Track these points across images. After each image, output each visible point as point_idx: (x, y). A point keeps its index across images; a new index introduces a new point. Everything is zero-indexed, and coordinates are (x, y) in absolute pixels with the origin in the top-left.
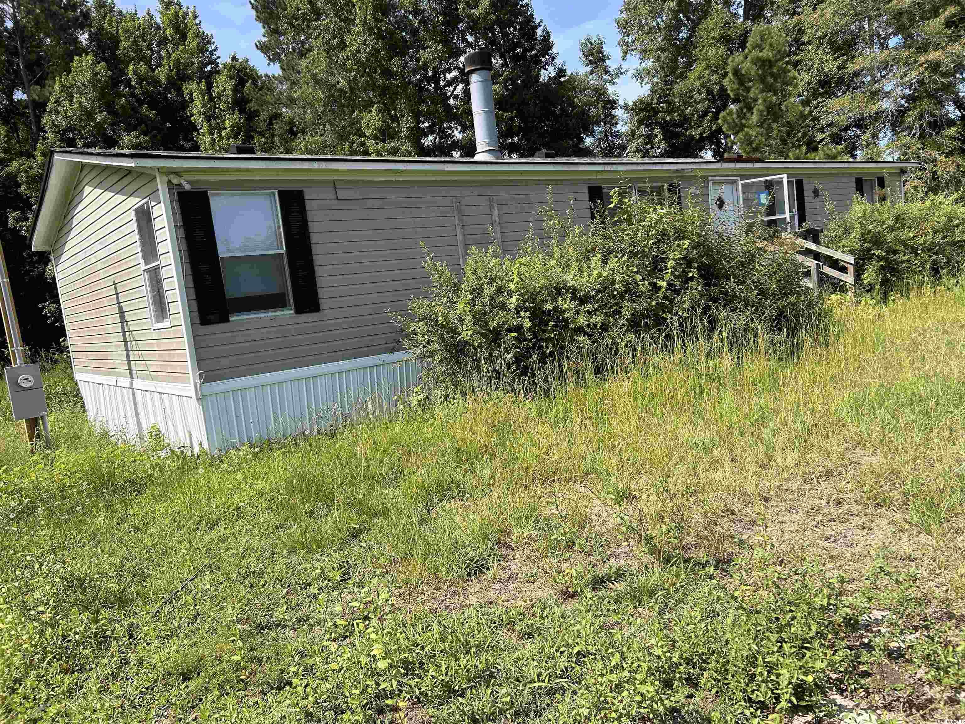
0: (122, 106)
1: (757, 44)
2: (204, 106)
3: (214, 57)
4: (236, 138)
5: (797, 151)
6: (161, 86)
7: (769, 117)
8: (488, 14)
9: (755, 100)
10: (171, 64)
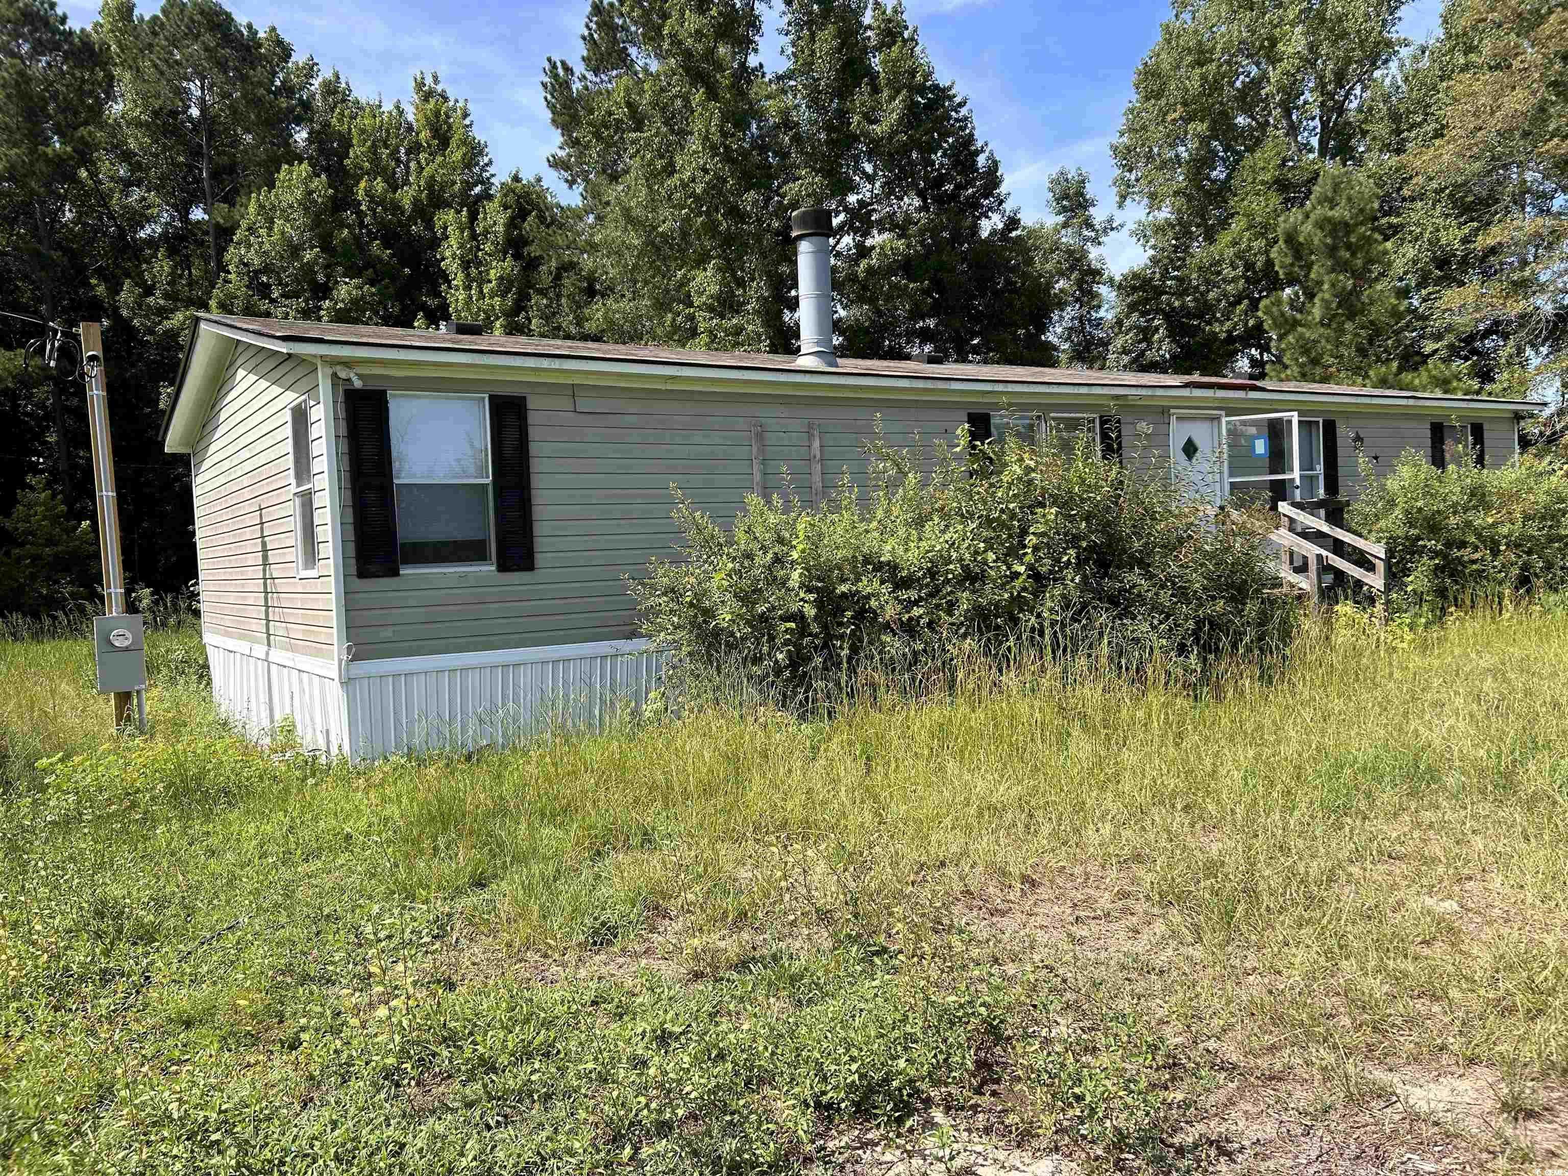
0: (344, 241)
1: (1327, 197)
2: (461, 246)
3: (488, 174)
4: (503, 296)
5: (1384, 369)
6: (403, 213)
7: (1340, 311)
8: (896, 132)
9: (1320, 283)
10: (422, 183)
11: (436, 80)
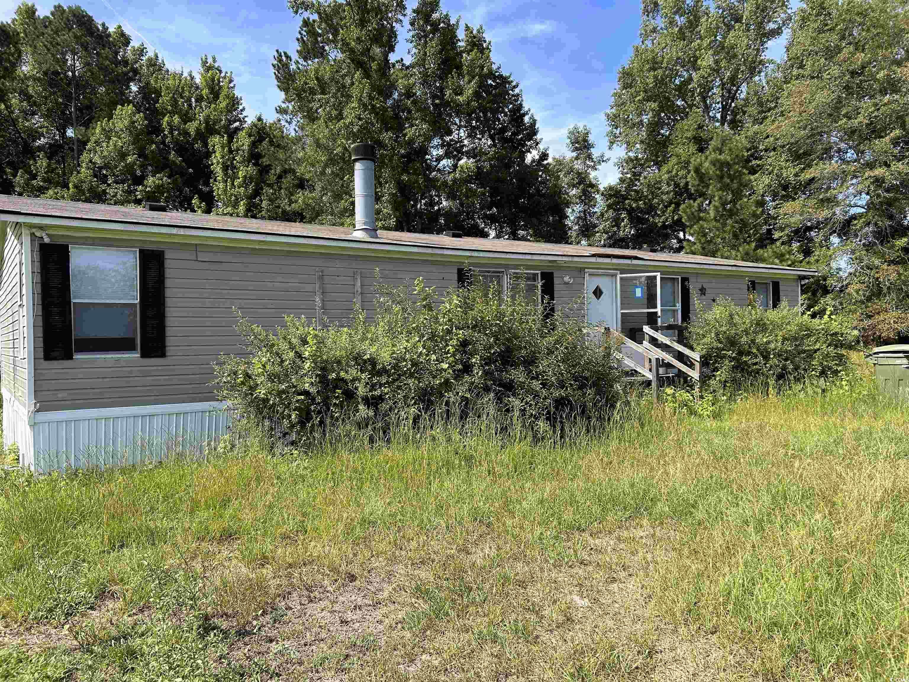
1: (718, 148)
3: (243, 116)
4: (246, 187)
5: (748, 247)
7: (725, 213)
8: (471, 101)
9: (712, 197)
10: (202, 120)
11: (214, 61)
